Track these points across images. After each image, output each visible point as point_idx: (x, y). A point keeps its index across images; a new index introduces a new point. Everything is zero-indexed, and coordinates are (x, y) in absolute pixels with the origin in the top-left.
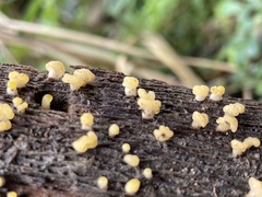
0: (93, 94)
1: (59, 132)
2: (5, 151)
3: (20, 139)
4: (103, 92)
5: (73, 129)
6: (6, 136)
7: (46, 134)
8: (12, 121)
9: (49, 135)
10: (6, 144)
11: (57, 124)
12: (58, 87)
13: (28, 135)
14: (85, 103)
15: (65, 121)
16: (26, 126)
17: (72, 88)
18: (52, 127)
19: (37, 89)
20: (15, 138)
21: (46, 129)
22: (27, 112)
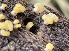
0: (54, 30)
1: (32, 47)
2: (2, 47)
3: (11, 43)
4: (59, 30)
5: (40, 48)
6: (4, 39)
7: (25, 46)
8: (11, 32)
9: (26, 46)
10: (3, 43)
11: (32, 42)
12: (37, 19)
13: (16, 43)
14: (49, 34)
15: (37, 41)
16: (16, 37)
17: (45, 23)
18: (29, 42)
19: (26, 16)
20: (9, 42)
21: (26, 42)
22: (19, 29)
